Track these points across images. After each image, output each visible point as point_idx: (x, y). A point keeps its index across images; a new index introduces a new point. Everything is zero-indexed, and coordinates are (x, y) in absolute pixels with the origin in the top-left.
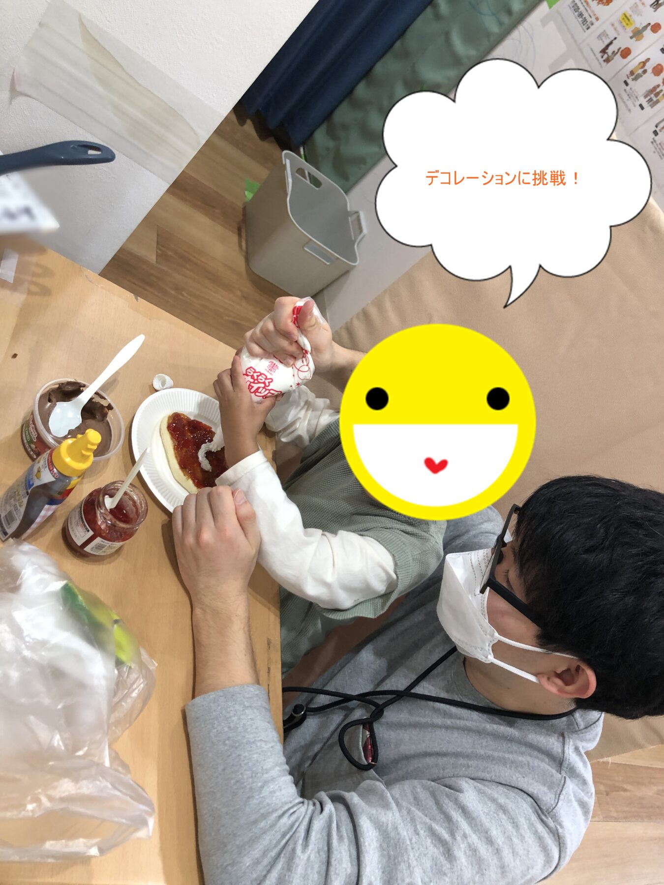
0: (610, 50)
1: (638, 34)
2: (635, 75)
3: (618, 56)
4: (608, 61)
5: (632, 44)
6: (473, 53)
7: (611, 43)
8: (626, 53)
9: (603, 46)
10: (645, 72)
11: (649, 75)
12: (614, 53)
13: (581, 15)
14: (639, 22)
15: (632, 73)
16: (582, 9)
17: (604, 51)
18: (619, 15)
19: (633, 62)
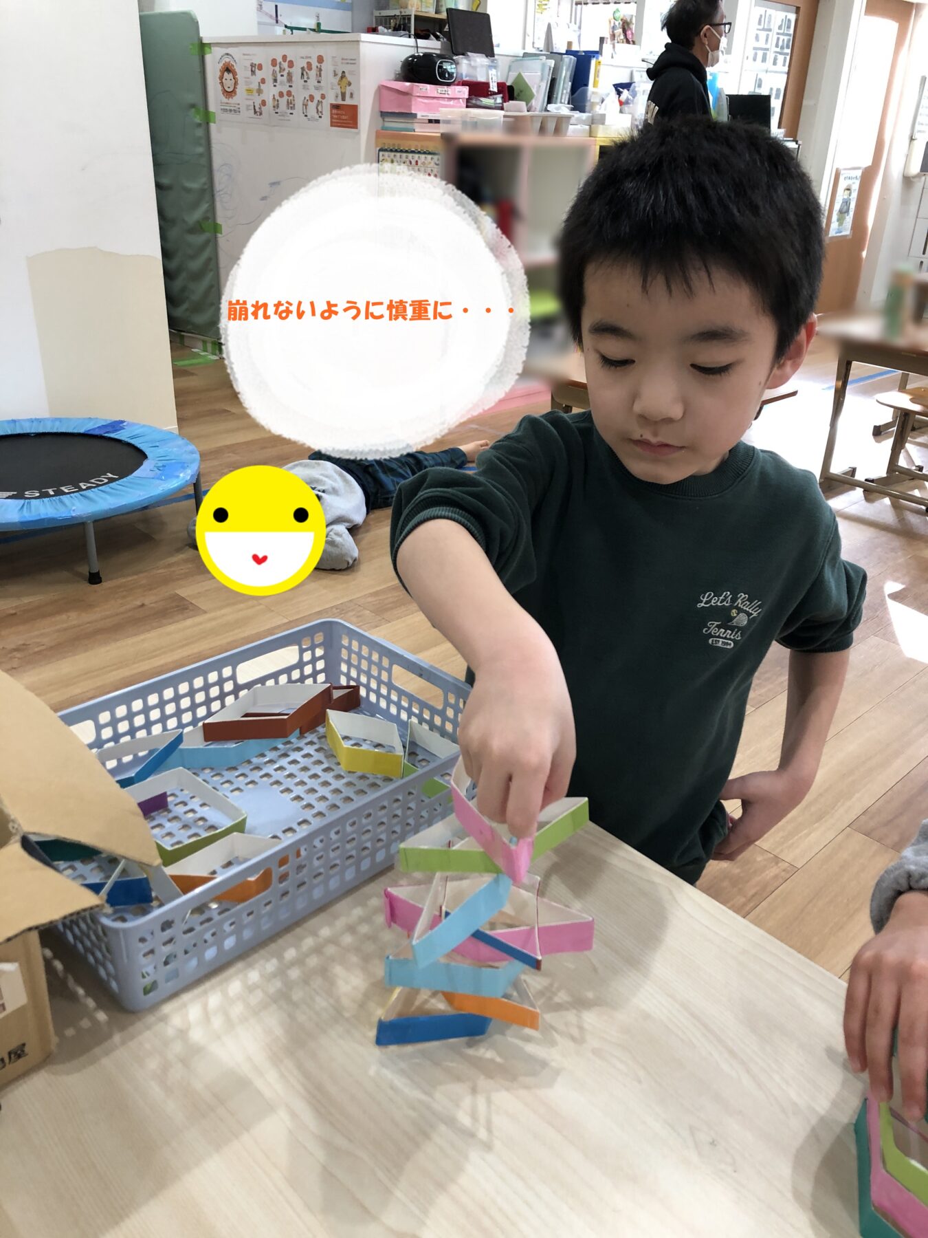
0: (257, 110)
1: (260, 91)
2: (276, 106)
3: (263, 108)
4: (261, 114)
5: (263, 97)
6: (204, 180)
7: (254, 106)
8: (264, 103)
9: (253, 111)
10: (278, 101)
11: (280, 99)
12: (260, 108)
13: (231, 110)
14: (255, 86)
15: (274, 107)
16: (228, 108)
17: (255, 112)
18: (245, 93)
19: (270, 103)
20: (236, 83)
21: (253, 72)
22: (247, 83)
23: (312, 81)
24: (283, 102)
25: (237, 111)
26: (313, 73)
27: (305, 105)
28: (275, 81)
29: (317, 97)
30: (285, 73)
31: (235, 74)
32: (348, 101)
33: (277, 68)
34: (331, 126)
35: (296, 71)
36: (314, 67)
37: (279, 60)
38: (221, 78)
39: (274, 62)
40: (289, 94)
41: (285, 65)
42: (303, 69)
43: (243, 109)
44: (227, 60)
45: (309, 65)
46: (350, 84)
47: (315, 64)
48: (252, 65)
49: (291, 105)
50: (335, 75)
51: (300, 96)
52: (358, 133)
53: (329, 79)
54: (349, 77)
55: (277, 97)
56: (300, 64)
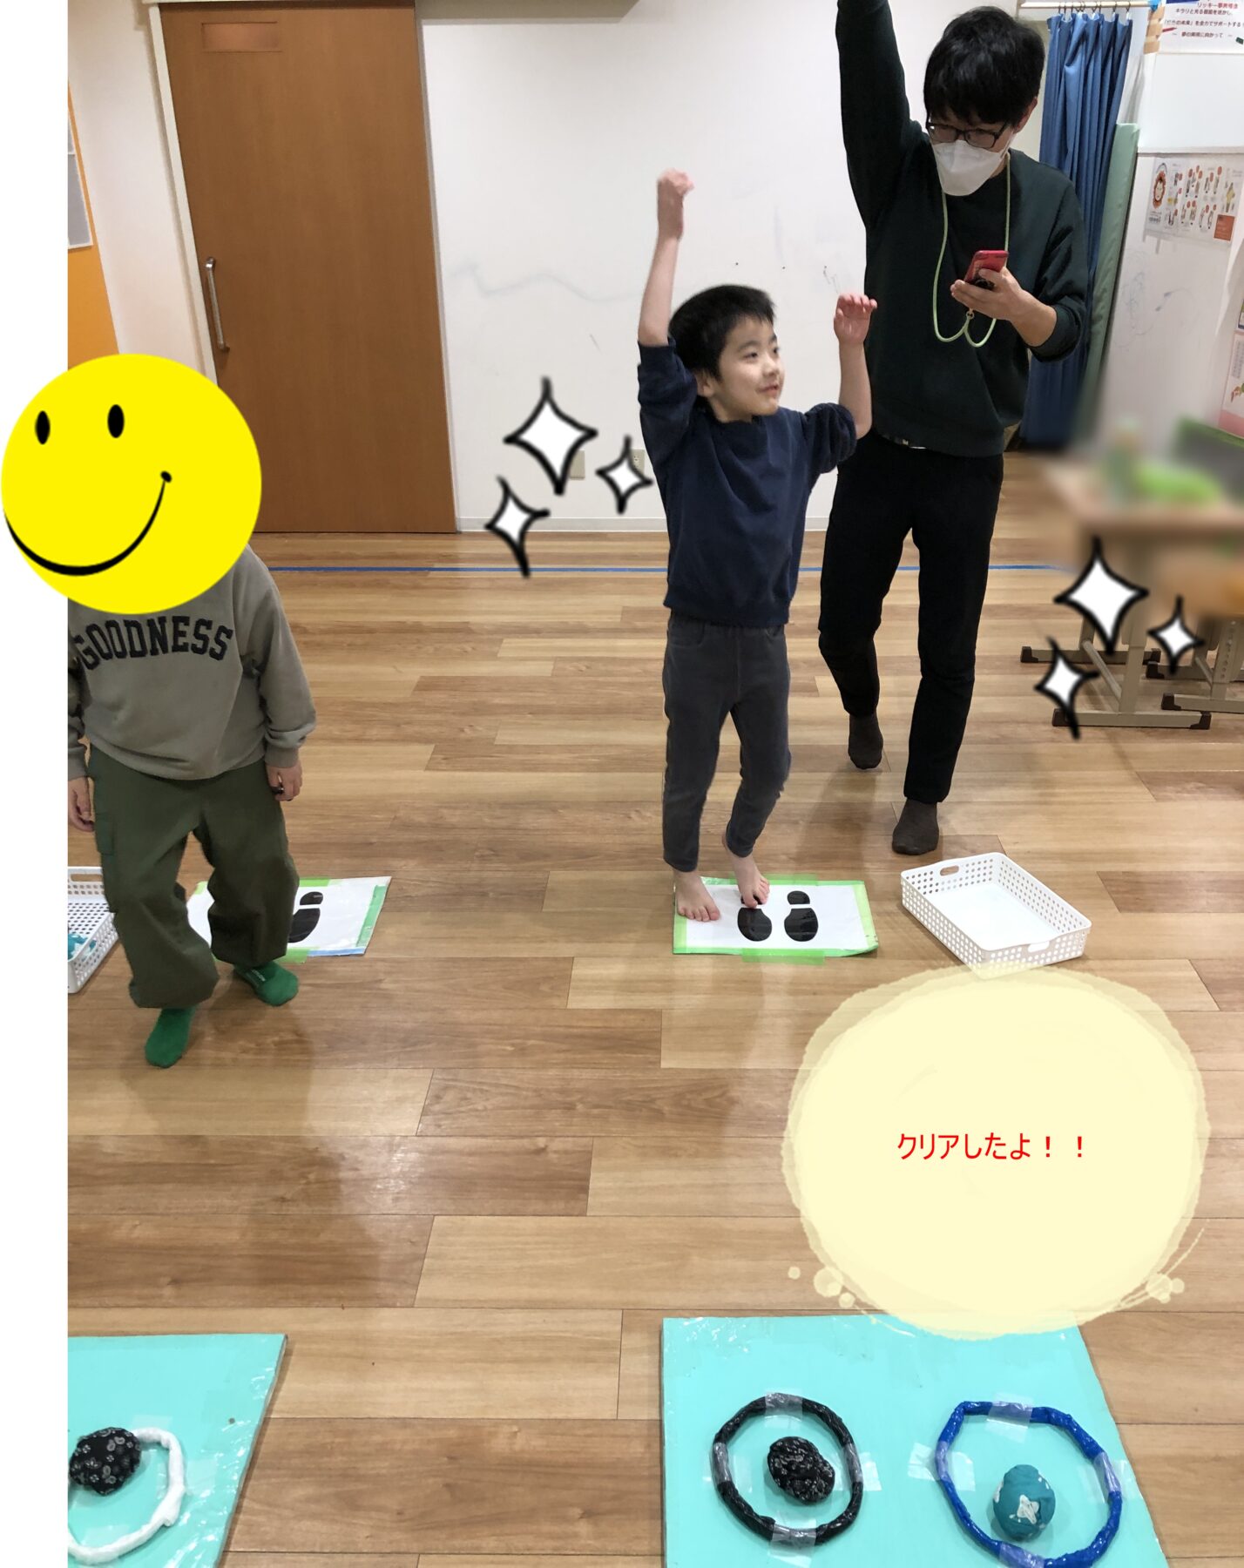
0: (1170, 219)
1: (1176, 201)
3: (1175, 218)
4: (1172, 224)
5: (1177, 207)
11: (1186, 209)
14: (1173, 196)
15: (1181, 217)
16: (1154, 217)
17: (1168, 222)
20: (1163, 193)
21: (1176, 182)
22: (1170, 193)
23: (1211, 193)
24: (1189, 211)
25: (1157, 220)
26: (1212, 184)
27: (1202, 216)
28: (1188, 191)
29: (1211, 209)
30: (1195, 184)
31: (1164, 184)
32: (1230, 214)
33: (1191, 178)
34: (1215, 237)
35: (1203, 181)
36: (1214, 178)
37: (1194, 171)
38: (1155, 187)
39: (1191, 173)
40: (1194, 203)
41: (1197, 175)
42: (1207, 179)
43: (1162, 218)
44: (1162, 169)
45: (1212, 175)
46: (1234, 196)
47: (1216, 175)
48: (1177, 176)
49: (1193, 213)
50: (1226, 186)
51: (1201, 206)
52: (1230, 246)
53: (1222, 191)
54: (1235, 190)
55: (1186, 206)
56: (1206, 175)
